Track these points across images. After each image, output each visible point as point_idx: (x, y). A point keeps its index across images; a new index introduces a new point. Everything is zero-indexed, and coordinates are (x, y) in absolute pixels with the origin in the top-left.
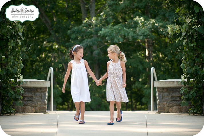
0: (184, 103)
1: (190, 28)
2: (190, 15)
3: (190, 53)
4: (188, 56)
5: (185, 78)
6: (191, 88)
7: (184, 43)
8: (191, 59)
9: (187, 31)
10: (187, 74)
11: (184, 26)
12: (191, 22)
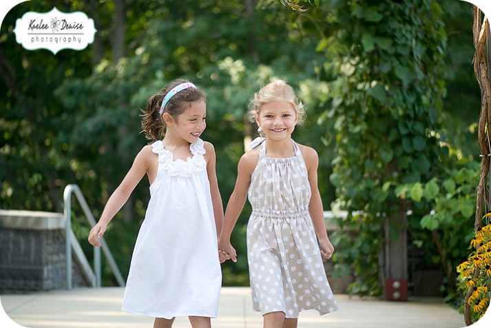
0: (340, 269)
1: (353, 88)
2: (353, 56)
3: (352, 150)
4: (348, 156)
5: (342, 209)
6: (354, 234)
7: (338, 125)
8: (355, 163)
9: (345, 96)
10: (347, 199)
11: (338, 83)
12: (354, 74)
